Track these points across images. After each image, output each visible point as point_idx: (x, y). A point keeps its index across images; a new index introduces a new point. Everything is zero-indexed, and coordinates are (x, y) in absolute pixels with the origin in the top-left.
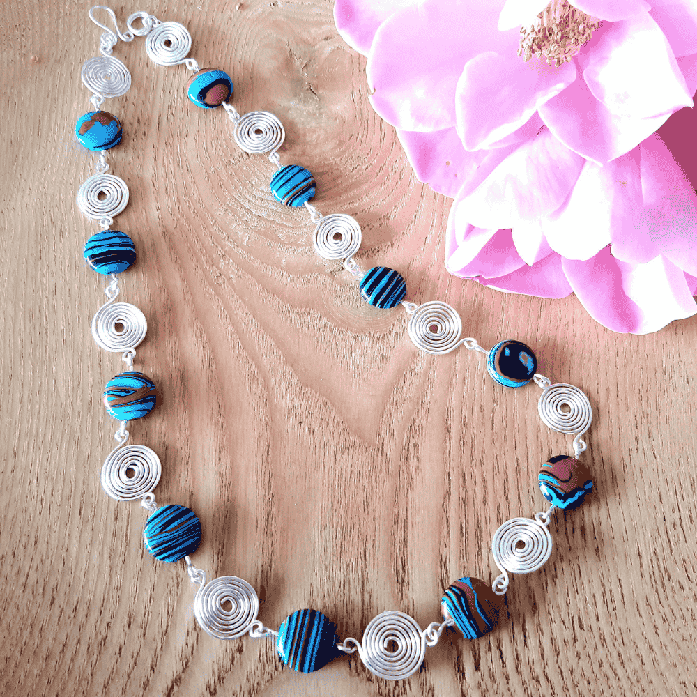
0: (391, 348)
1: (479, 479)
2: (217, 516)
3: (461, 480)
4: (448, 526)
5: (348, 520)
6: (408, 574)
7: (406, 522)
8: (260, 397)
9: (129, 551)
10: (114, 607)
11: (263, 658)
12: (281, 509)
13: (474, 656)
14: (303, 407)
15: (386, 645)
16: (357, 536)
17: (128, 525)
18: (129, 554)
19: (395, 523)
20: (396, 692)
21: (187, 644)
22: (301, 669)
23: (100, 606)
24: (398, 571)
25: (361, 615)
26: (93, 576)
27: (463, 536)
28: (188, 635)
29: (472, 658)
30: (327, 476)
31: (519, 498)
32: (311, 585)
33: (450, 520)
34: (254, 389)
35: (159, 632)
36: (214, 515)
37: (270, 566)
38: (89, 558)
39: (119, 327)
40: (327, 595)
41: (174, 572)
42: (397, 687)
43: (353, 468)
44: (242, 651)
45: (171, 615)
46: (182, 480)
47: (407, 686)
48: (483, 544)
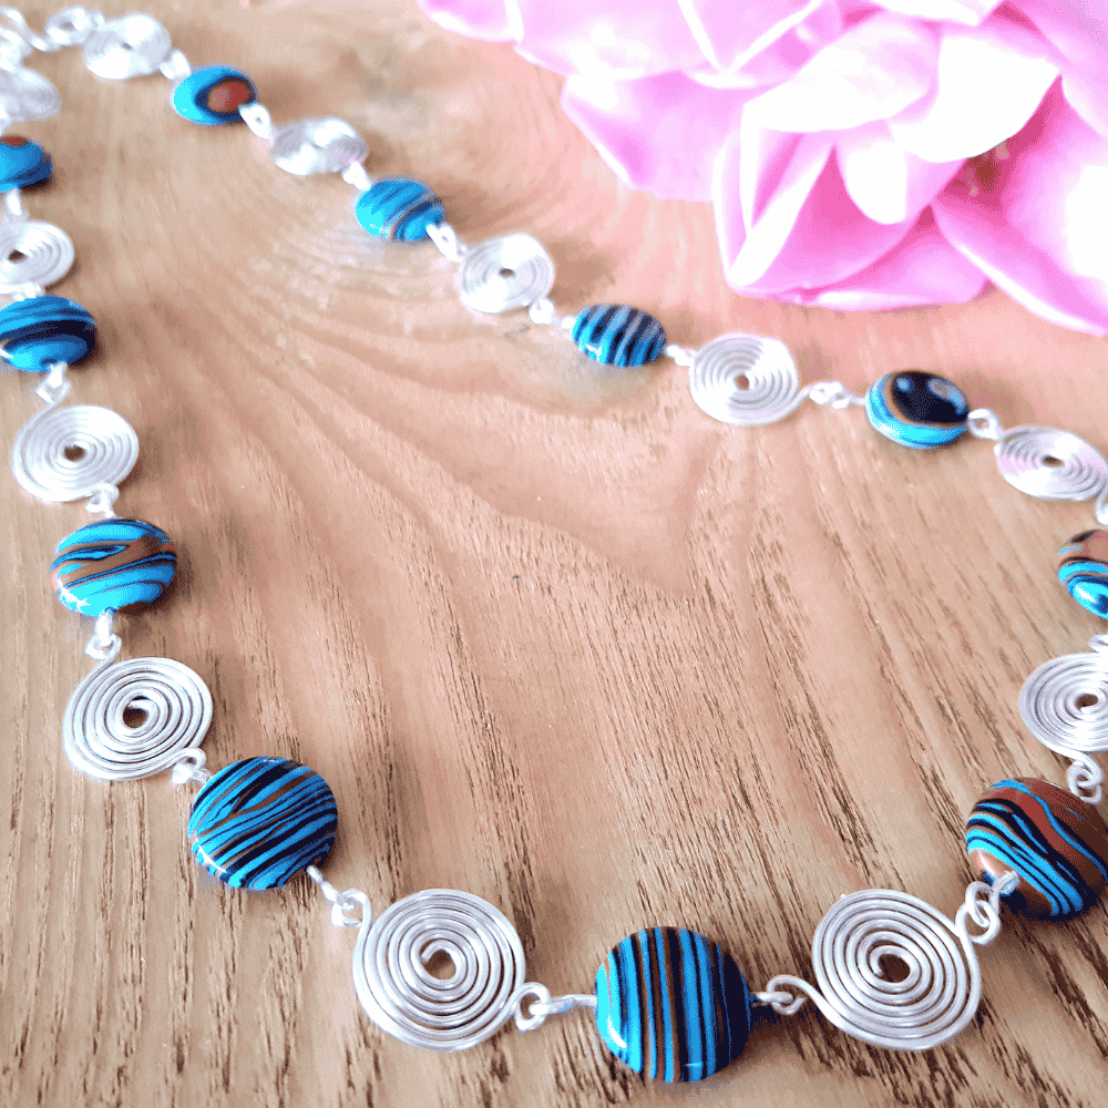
0: (668, 432)
1: (937, 613)
2: (366, 778)
3: (900, 621)
4: (911, 708)
5: (683, 737)
6: (862, 820)
7: (815, 716)
8: (414, 546)
9: (153, 888)
10: (129, 1027)
11: (569, 1080)
12: (519, 741)
13: (1090, 957)
14: (513, 551)
15: (877, 969)
16: (713, 765)
17: (142, 832)
18: (153, 896)
19: (790, 725)
20: (941, 1087)
21: (350, 1084)
22: (684, 1074)
23: (90, 1030)
24: (835, 819)
25: (783, 931)
26: (63, 960)
27: (950, 721)
28: (349, 1062)
29: (1088, 964)
30: (604, 662)
31: (1035, 629)
32: (639, 884)
33: (910, 697)
34: (398, 533)
35: (265, 1068)
36: (358, 779)
37: (527, 861)
38: (49, 919)
39: (74, 454)
40: (685, 902)
41: (283, 919)
42: (938, 1075)
43: (658, 640)
44: (507, 1073)
45: (293, 1022)
46: (267, 719)
47: (962, 1065)
48: (1002, 727)
